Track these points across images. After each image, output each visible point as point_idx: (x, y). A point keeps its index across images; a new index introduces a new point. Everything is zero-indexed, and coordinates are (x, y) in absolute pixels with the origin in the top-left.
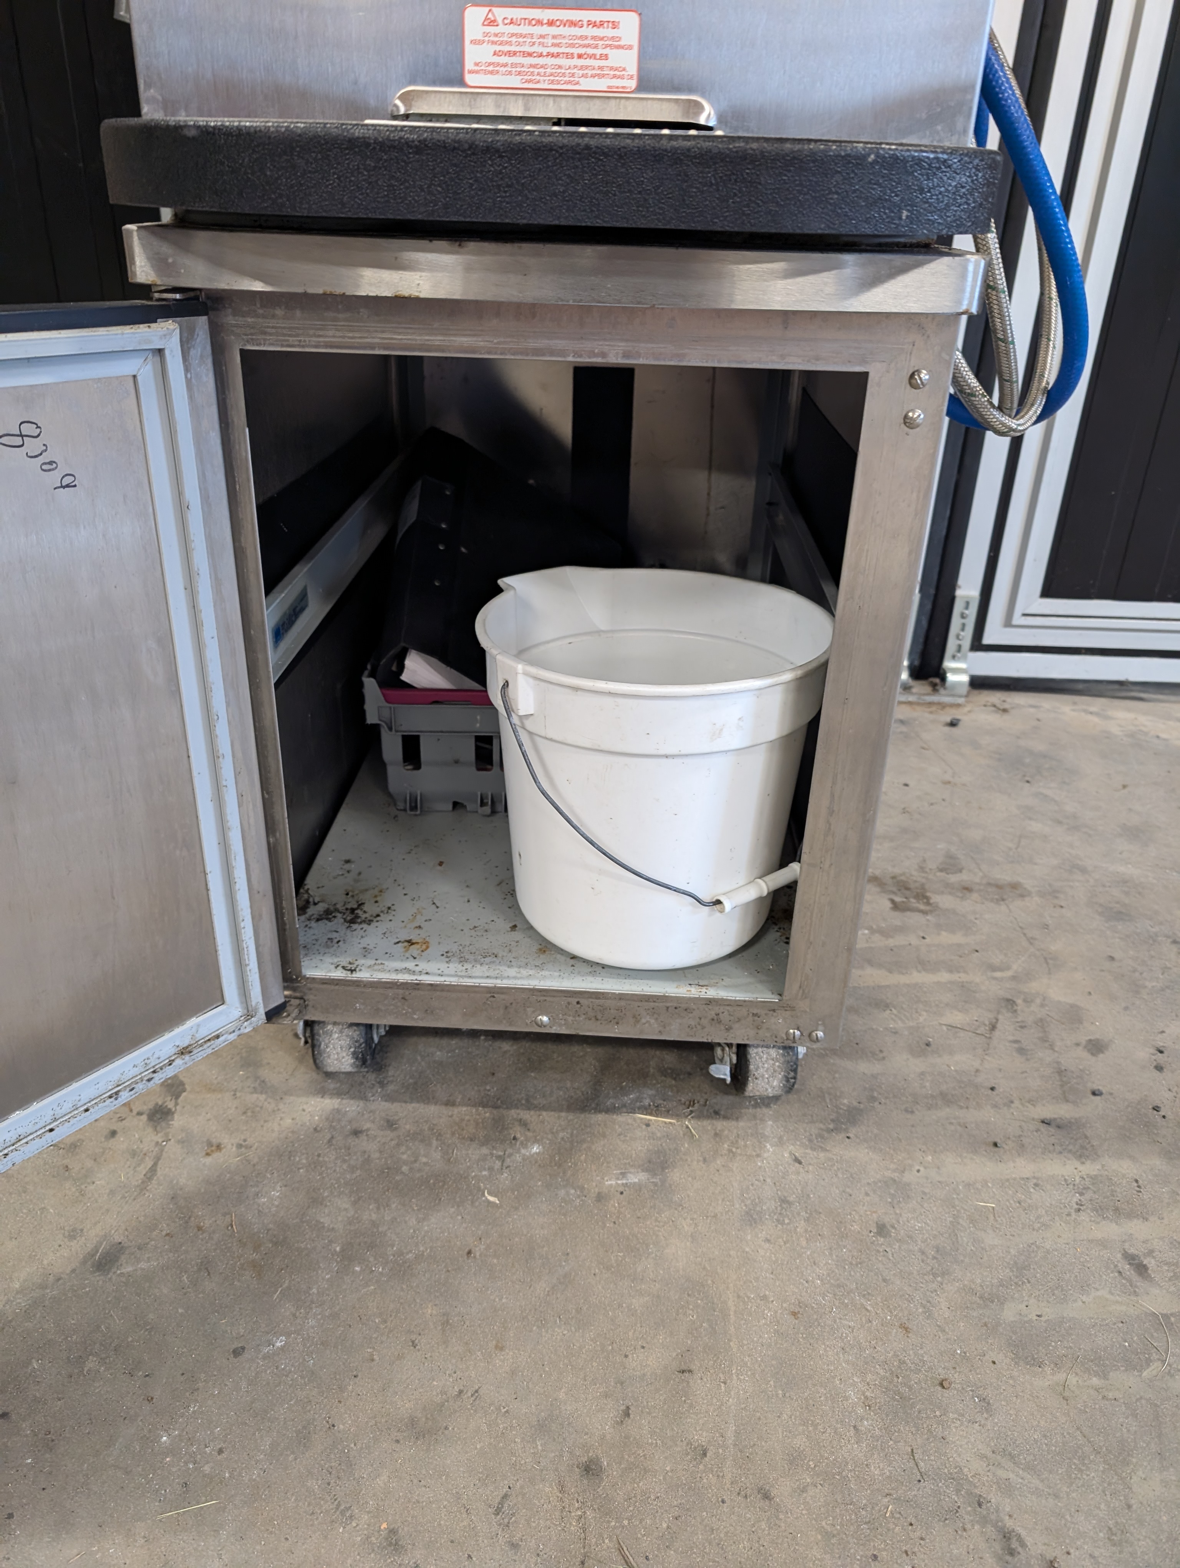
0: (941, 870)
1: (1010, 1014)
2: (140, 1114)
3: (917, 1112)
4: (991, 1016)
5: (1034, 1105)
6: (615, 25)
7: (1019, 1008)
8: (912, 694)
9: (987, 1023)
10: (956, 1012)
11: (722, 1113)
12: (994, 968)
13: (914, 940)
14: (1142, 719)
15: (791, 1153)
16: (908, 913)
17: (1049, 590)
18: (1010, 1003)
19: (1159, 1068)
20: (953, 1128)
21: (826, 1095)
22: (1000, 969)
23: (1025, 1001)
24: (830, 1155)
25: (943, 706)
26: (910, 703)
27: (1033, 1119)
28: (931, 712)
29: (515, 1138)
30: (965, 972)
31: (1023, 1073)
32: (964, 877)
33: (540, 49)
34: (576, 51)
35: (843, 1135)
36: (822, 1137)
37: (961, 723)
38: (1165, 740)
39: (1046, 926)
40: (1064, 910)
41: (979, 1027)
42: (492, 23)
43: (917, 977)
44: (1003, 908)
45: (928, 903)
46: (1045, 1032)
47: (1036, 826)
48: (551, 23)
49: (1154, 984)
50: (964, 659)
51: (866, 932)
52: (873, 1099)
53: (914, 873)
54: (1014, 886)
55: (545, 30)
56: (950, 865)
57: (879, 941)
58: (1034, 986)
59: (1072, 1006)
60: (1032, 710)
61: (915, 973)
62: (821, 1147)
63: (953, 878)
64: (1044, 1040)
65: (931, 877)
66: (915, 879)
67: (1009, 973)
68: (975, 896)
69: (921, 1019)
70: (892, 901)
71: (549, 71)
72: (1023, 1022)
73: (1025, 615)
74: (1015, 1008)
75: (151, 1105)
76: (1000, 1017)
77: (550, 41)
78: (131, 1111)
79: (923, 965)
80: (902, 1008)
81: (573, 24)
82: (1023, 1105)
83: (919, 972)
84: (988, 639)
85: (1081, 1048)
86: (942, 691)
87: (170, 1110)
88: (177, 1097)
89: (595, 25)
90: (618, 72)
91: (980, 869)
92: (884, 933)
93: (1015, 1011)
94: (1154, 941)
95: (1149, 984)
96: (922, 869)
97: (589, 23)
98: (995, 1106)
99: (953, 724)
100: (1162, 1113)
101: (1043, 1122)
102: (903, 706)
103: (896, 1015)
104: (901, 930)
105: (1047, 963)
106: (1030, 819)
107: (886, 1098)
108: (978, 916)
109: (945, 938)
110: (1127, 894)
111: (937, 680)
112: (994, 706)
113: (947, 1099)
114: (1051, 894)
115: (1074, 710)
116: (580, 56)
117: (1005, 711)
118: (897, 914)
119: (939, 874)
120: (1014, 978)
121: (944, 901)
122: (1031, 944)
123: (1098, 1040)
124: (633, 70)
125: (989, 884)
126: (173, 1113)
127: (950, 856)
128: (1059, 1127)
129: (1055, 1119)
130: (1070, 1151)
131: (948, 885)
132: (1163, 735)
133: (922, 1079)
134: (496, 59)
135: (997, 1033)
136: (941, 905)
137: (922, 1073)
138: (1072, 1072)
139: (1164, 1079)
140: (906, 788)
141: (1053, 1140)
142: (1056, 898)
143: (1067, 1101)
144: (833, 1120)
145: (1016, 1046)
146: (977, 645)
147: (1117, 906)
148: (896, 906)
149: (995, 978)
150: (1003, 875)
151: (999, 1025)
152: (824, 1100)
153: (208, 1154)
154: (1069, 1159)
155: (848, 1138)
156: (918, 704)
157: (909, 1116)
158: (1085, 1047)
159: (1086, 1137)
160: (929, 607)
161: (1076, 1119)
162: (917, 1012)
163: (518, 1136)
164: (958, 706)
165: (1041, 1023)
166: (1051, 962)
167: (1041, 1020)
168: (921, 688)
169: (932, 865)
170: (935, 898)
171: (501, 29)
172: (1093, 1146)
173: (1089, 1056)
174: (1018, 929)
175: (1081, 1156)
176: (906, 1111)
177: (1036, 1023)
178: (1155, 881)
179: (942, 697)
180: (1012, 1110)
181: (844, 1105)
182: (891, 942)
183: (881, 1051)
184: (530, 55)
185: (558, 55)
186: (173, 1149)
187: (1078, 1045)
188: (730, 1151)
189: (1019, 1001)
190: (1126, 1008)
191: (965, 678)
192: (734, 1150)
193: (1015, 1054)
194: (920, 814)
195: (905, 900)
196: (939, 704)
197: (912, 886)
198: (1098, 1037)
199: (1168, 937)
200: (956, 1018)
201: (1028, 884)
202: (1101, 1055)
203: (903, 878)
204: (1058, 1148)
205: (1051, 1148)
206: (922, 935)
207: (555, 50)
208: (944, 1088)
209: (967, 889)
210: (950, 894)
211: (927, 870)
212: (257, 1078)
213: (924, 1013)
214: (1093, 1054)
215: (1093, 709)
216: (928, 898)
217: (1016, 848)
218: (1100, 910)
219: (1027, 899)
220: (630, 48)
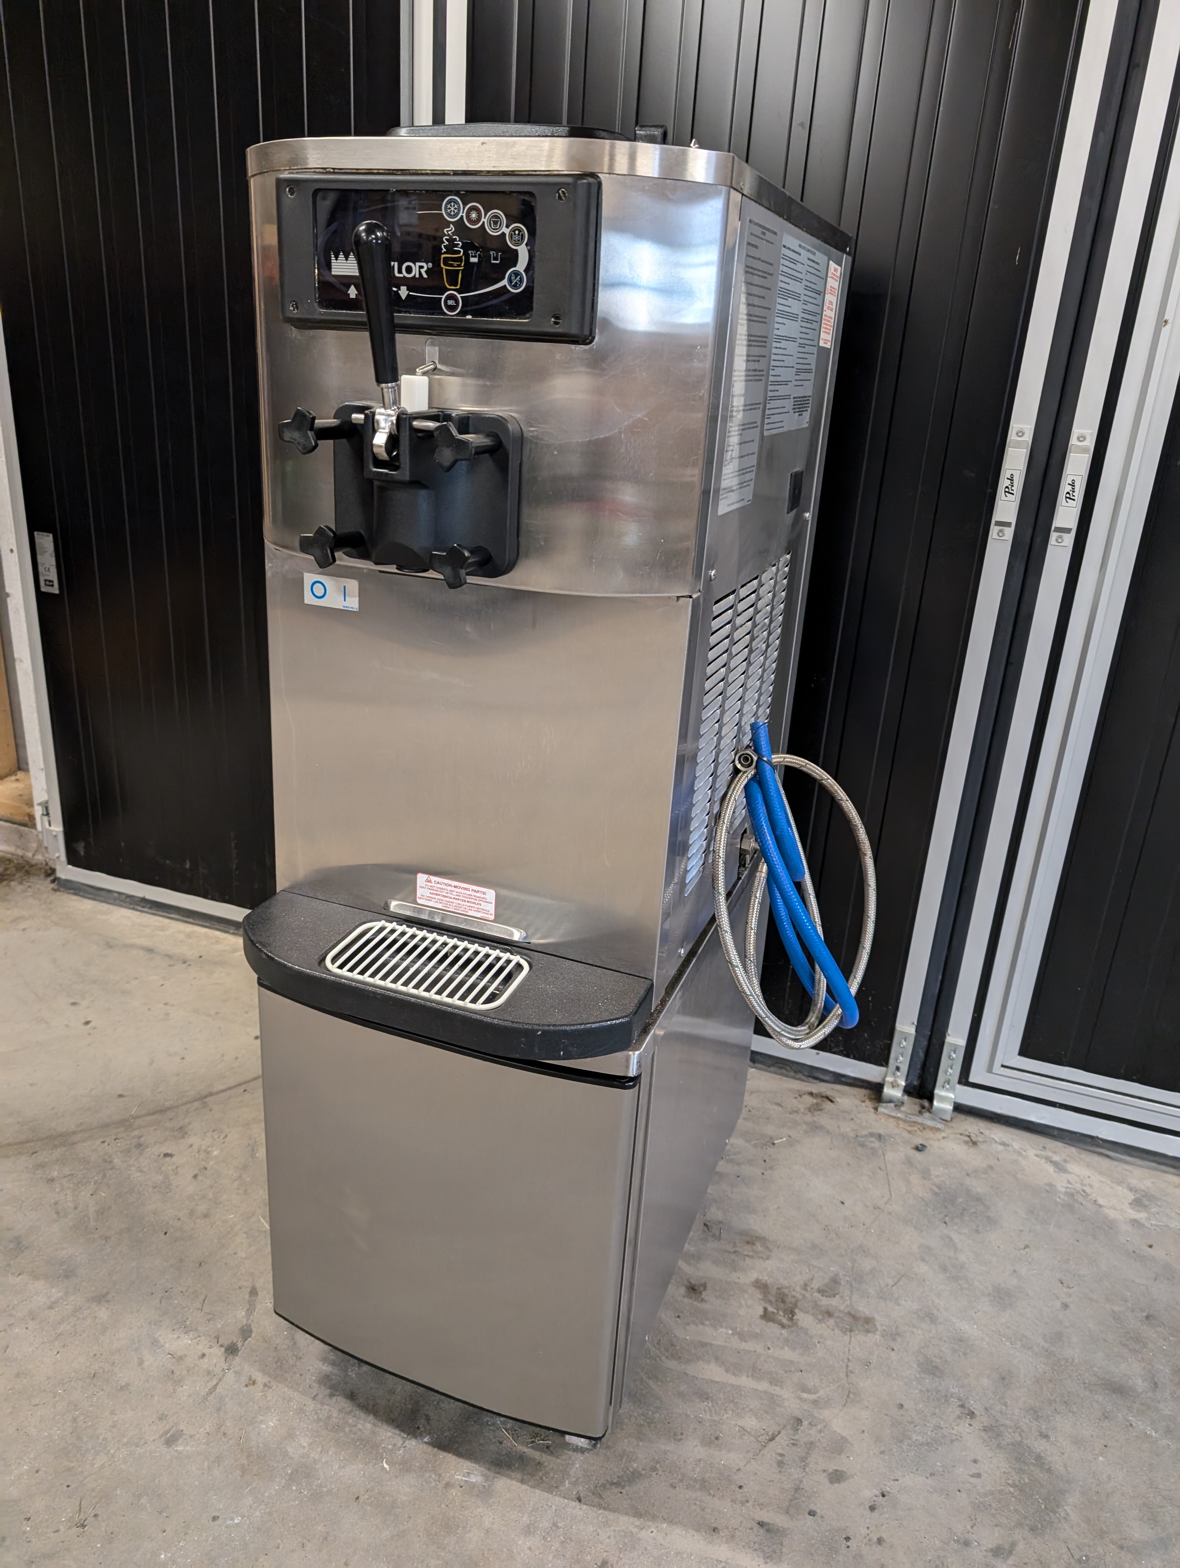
0: (819, 1291)
1: (791, 1432)
2: (222, 1346)
3: (677, 1488)
4: (778, 1429)
5: (761, 1509)
6: (484, 893)
7: (802, 1428)
8: (901, 1112)
9: (770, 1434)
10: (753, 1419)
11: (551, 1448)
12: (804, 1389)
13: (759, 1348)
15: (578, 1492)
16: (770, 1324)
17: (1024, 1051)
18: (799, 1421)
19: (872, 1508)
20: (694, 1507)
21: (625, 1457)
22: (809, 1392)
23: (810, 1424)
24: (602, 1502)
25: (924, 1127)
26: (898, 1118)
27: (753, 1520)
28: (909, 1132)
29: (418, 1428)
30: (782, 1388)
31: (770, 1481)
32: (834, 1302)
33: (451, 896)
34: (467, 900)
35: (619, 1490)
36: (604, 1488)
37: (926, 1150)
38: (1100, 1206)
39: (868, 1364)
40: (892, 1354)
41: (763, 1435)
42: (430, 881)
43: (745, 1381)
44: (847, 1338)
45: (791, 1319)
46: (808, 1453)
47: (923, 1268)
48: (455, 887)
49: (920, 1438)
50: (952, 1089)
51: (730, 1332)
52: (654, 1469)
53: (798, 1288)
54: (868, 1321)
55: (453, 889)
56: (831, 1288)
57: (736, 1343)
58: (826, 1413)
59: (842, 1438)
60: (1001, 1147)
61: (744, 1378)
62: (599, 1494)
63: (824, 1301)
64: (803, 1459)
65: (808, 1295)
66: (794, 1293)
67: (813, 1397)
68: (831, 1322)
69: (726, 1416)
70: (765, 1309)
71: (454, 905)
72: (796, 1440)
73: (1003, 1066)
74: (799, 1427)
75: (229, 1342)
76: (783, 1432)
77: (455, 893)
78: (218, 1342)
79: (755, 1372)
80: (717, 1404)
81: (465, 889)
82: (753, 1506)
83: (748, 1377)
84: (972, 1079)
85: (825, 1474)
86: (927, 1115)
87: (238, 1348)
88: (245, 1339)
89: (475, 891)
90: (488, 911)
91: (851, 1298)
92: (742, 1337)
93: (797, 1430)
94: (946, 1400)
95: (914, 1437)
96: (805, 1286)
97: (472, 890)
98: (733, 1501)
99: (920, 1148)
100: (849, 1544)
101: (759, 1523)
102: (891, 1120)
103: (709, 1408)
104: (756, 1336)
105: (848, 1396)
106: (923, 1260)
107: (664, 1471)
108: (822, 1340)
109: (787, 1354)
110: (954, 1351)
111: (926, 1103)
112: (969, 1136)
113: (704, 1485)
114: (893, 1335)
115: (1037, 1154)
116: (468, 902)
117: (975, 1143)
118: (763, 1322)
119: (816, 1294)
120: (815, 1402)
121: (804, 1319)
122: (847, 1376)
123: (843, 1472)
124: (493, 911)
125: (849, 1314)
126: (239, 1351)
127: (835, 1281)
128: (768, 1531)
129: (769, 1524)
130: (763, 1551)
131: (816, 1305)
132: (1102, 1201)
133: (696, 1465)
134: (431, 895)
135: (772, 1444)
136: (800, 1323)
137: (700, 1460)
138: (806, 1491)
139: (870, 1518)
140: (841, 1205)
141: (757, 1539)
142: (894, 1340)
143: (787, 1513)
144: (618, 1477)
145: (779, 1458)
146: (964, 1079)
147: (939, 1361)
148: (766, 1316)
149: (800, 1399)
150: (863, 1308)
151: (777, 1439)
152: (621, 1460)
153: (246, 1386)
154: (759, 1557)
155: (621, 1493)
156: (905, 1121)
157: (671, 1489)
158: (829, 1475)
159: (782, 1544)
160: (925, 1043)
161: (784, 1529)
162: (725, 1410)
163: (421, 1426)
164: (938, 1130)
165: (810, 1446)
166: (851, 1396)
167: (812, 1443)
168: (911, 1104)
169: (816, 1285)
170: (800, 1316)
171: (433, 884)
172: (781, 1552)
173: (828, 1483)
174: (846, 1361)
175: (768, 1557)
176: (671, 1485)
177: (806, 1444)
178: (986, 1346)
179: (926, 1119)
180: (743, 1508)
181: (633, 1467)
182: (743, 1345)
183: (682, 1434)
184: (446, 897)
185: (458, 899)
186: (230, 1377)
187: (824, 1471)
188: (541, 1478)
189: (805, 1423)
190: (882, 1452)
191: (950, 1107)
192: (544, 1478)
193: (774, 1464)
194: (836, 1233)
195: (775, 1311)
196: (922, 1124)
197: (789, 1300)
198: (845, 1469)
199: (959, 1399)
200: (751, 1422)
201: (880, 1321)
202: (836, 1485)
203: (786, 1291)
204: (757, 1546)
205: (752, 1544)
206: (769, 1346)
207: (457, 897)
208: (707, 1475)
209: (829, 1314)
210: (813, 1314)
211: (809, 1289)
212: (293, 1339)
213: (730, 1412)
214: (831, 1482)
215: (1055, 1157)
216: (793, 1314)
217: (893, 1286)
218: (922, 1360)
219: (869, 1335)
220: (491, 903)
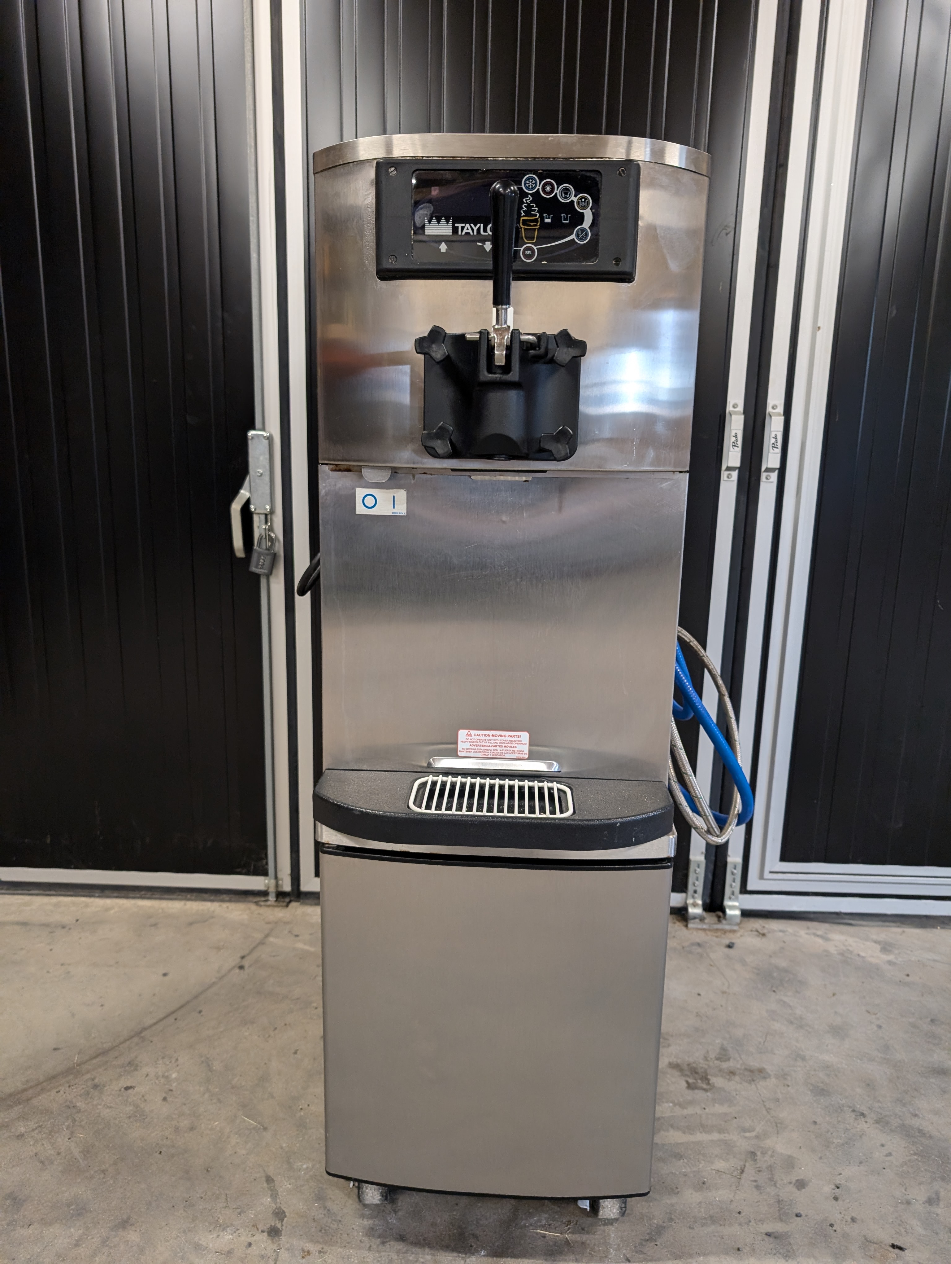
0: (717, 1059)
1: (752, 1162)
2: (263, 1232)
3: (695, 1228)
4: (742, 1163)
5: (762, 1224)
6: (519, 736)
7: (758, 1158)
8: (704, 923)
9: (739, 1168)
10: (722, 1161)
11: (586, 1229)
12: (745, 1130)
13: (698, 1110)
14: (851, 941)
15: (624, 1255)
16: (696, 1091)
17: (784, 858)
18: (753, 1154)
19: (836, 1199)
20: (715, 1238)
21: (645, 1217)
22: (749, 1131)
23: (762, 1153)
24: (646, 1257)
25: (725, 932)
26: (704, 930)
27: (761, 1233)
28: (717, 937)
29: (471, 1246)
30: (728, 1133)
31: (757, 1202)
32: (731, 1064)
33: (489, 744)
34: (503, 745)
35: (653, 1244)
36: (642, 1245)
37: (735, 946)
38: (863, 957)
39: (778, 1100)
40: (789, 1088)
41: (734, 1171)
42: (470, 735)
43: (700, 1137)
44: (753, 1086)
45: (708, 1084)
46: (772, 1174)
47: (777, 1026)
48: (493, 736)
49: (839, 1141)
50: (737, 899)
51: (671, 1104)
52: (671, 1220)
53: (701, 1061)
54: (761, 1071)
55: (491, 738)
56: (723, 1055)
57: (678, 1111)
58: (768, 1143)
59: (790, 1156)
60: (781, 934)
61: (699, 1134)
62: (641, 1251)
63: (725, 1065)
64: (771, 1179)
65: (711, 1064)
66: (701, 1065)
67: (754, 1134)
68: (737, 1078)
69: (701, 1166)
70: (687, 1082)
71: (492, 751)
72: (759, 1167)
73: (771, 872)
74: (756, 1158)
75: (268, 1226)
76: (747, 1164)
77: (493, 741)
78: (258, 1230)
79: (705, 1128)
80: (690, 1158)
81: (502, 736)
82: (756, 1223)
83: (701, 1133)
84: (750, 887)
85: (792, 1185)
86: (724, 922)
87: (279, 1229)
88: (282, 1220)
89: (511, 736)
90: (521, 752)
91: (741, 1058)
92: (682, 1106)
93: (756, 1160)
94: (841, 1110)
95: (836, 1141)
96: (706, 1058)
97: (509, 736)
98: (740, 1224)
99: (730, 946)
100: (834, 1228)
101: (766, 1234)
102: (700, 932)
103: (686, 1164)
104: (692, 1103)
105: (777, 1126)
106: (774, 1020)
107: (679, 1219)
108: (738, 1093)
109: (719, 1109)
110: (828, 1075)
111: (721, 914)
112: (757, 931)
113: (713, 1220)
114: (783, 1076)
115: (807, 934)
116: (505, 747)
117: (764, 935)
118: (690, 1091)
119: (716, 1062)
120: (757, 1137)
121: (718, 1081)
122: (768, 1112)
123: (802, 1180)
124: (527, 751)
125: (746, 1069)
126: (281, 1231)
127: (723, 1049)
128: (775, 1238)
129: (773, 1233)
130: (780, 1253)
131: (721, 1070)
132: (862, 954)
133: (700, 1207)
134: (471, 747)
135: (744, 1175)
136: (716, 1085)
137: (700, 1203)
138: (786, 1201)
139: (838, 1206)
140: (699, 997)
141: (772, 1246)
142: (785, 1079)
143: (781, 1221)
144: (648, 1234)
145: (755, 1184)
146: (744, 890)
147: (822, 1085)
148: (690, 1086)
149: (745, 1137)
150: (755, 1063)
151: (746, 1170)
152: (643, 1221)
153: (303, 1257)
154: (779, 1258)
155: (656, 1245)
156: (710, 930)
157: (691, 1231)
158: (795, 1184)
159: (790, 1244)
160: (712, 867)
161: (785, 1233)
162: (698, 1161)
163: (473, 1244)
164: (734, 931)
165: (770, 1168)
166: (779, 1125)
167: (770, 1166)
168: (710, 918)
169: (712, 1055)
170: (713, 1080)
171: (473, 737)
172: (793, 1250)
173: (796, 1191)
174: (761, 1102)
175: (786, 1256)
176: (690, 1227)
177: (767, 1168)
178: (846, 1067)
179: (724, 926)
180: (750, 1227)
181: (655, 1223)
182: (685, 1112)
183: (677, 1188)
184: (485, 746)
185: (496, 746)
186: (284, 1254)
187: (790, 1183)
188: (590, 1254)
189: (759, 1153)
190: (821, 1158)
191: (737, 913)
192: (593, 1253)
193: (754, 1189)
194: (707, 1017)
195: (694, 1081)
196: (722, 930)
197: (699, 1071)
198: (802, 1177)
199: (849, 1107)
200: (720, 1165)
201: (769, 1068)
202: (803, 1190)
203: (694, 1065)
204: (774, 1251)
205: (770, 1251)
206: (704, 1106)
207: (495, 744)
208: (712, 1212)
209: (732, 1073)
210: (722, 1076)
211: (709, 1059)
212: (325, 1208)
213: (703, 1162)
214: (799, 1189)
215: (819, 933)
216: (708, 1080)
217: (764, 1042)
218: (811, 1088)
219: (768, 1080)
220: (526, 744)
